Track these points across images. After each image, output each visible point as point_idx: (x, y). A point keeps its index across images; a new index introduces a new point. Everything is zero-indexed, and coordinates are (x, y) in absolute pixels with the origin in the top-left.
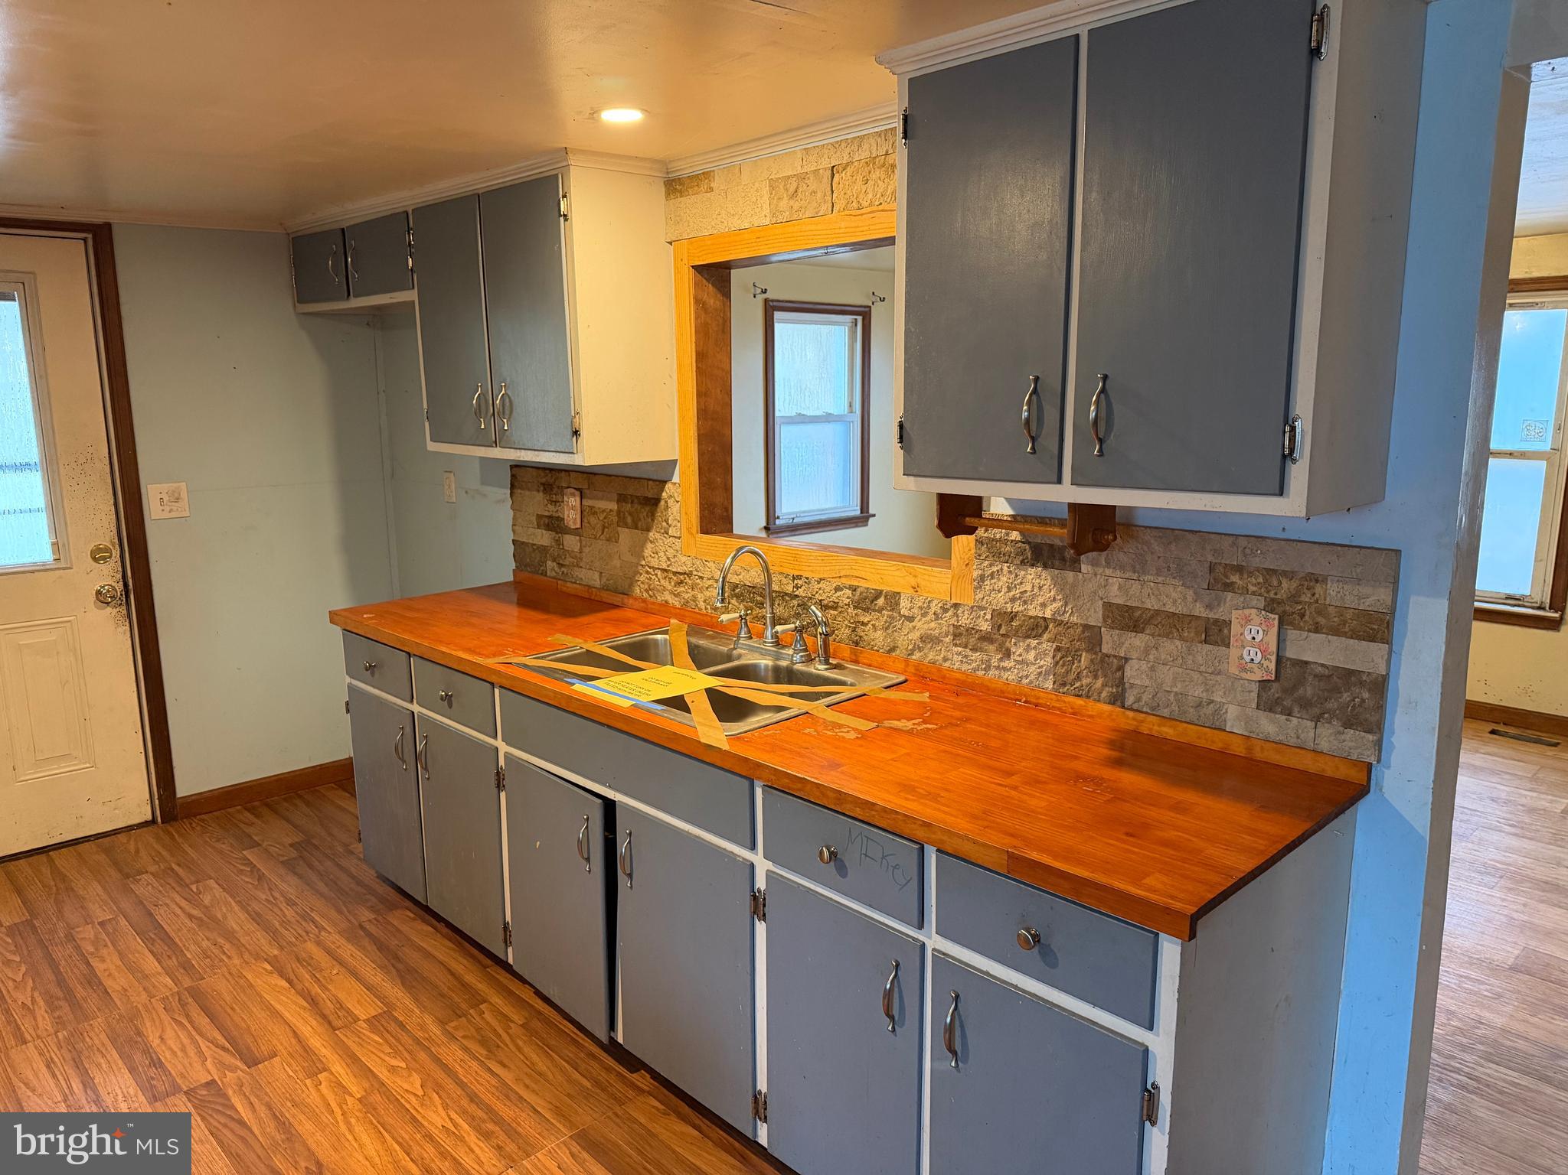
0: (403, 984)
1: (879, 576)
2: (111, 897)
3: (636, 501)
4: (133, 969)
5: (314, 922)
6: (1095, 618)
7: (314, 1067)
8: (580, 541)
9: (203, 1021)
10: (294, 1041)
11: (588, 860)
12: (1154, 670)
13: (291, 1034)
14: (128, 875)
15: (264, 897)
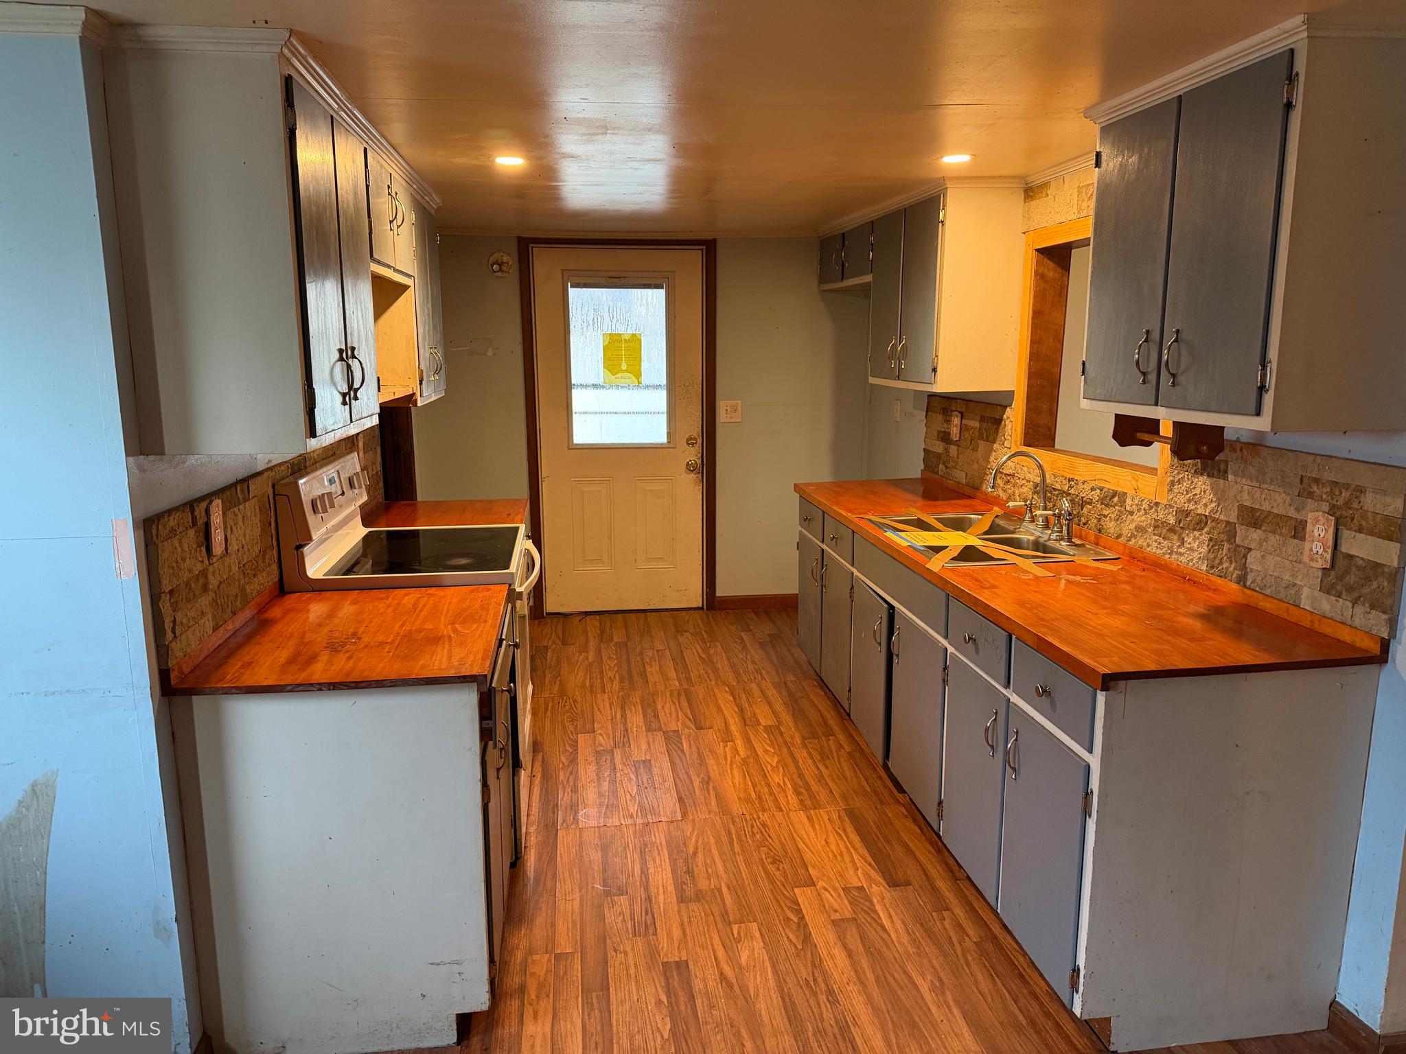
0: (793, 715)
1: (1117, 480)
2: (667, 640)
3: (990, 420)
4: (663, 674)
5: (761, 674)
6: (1233, 519)
7: (727, 737)
8: (958, 450)
9: (685, 704)
10: (723, 724)
11: (880, 644)
12: (1264, 558)
13: (723, 721)
14: (679, 630)
15: (741, 657)
